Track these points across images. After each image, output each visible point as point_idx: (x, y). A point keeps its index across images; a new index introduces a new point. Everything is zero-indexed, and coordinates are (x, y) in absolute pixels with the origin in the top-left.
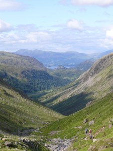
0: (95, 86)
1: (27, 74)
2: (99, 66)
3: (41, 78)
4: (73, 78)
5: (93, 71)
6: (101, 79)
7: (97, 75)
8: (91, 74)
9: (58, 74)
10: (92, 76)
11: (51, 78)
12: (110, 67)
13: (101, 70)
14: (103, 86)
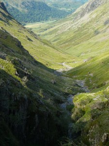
0: (90, 22)
1: (27, 5)
2: (94, 3)
3: (39, 9)
4: (70, 9)
5: (89, 7)
6: (96, 17)
7: (93, 12)
8: (88, 11)
9: (56, 5)
10: (88, 12)
11: (49, 9)
12: (105, 5)
13: (97, 7)
14: (98, 23)
